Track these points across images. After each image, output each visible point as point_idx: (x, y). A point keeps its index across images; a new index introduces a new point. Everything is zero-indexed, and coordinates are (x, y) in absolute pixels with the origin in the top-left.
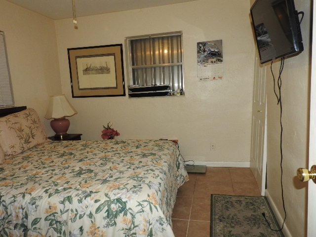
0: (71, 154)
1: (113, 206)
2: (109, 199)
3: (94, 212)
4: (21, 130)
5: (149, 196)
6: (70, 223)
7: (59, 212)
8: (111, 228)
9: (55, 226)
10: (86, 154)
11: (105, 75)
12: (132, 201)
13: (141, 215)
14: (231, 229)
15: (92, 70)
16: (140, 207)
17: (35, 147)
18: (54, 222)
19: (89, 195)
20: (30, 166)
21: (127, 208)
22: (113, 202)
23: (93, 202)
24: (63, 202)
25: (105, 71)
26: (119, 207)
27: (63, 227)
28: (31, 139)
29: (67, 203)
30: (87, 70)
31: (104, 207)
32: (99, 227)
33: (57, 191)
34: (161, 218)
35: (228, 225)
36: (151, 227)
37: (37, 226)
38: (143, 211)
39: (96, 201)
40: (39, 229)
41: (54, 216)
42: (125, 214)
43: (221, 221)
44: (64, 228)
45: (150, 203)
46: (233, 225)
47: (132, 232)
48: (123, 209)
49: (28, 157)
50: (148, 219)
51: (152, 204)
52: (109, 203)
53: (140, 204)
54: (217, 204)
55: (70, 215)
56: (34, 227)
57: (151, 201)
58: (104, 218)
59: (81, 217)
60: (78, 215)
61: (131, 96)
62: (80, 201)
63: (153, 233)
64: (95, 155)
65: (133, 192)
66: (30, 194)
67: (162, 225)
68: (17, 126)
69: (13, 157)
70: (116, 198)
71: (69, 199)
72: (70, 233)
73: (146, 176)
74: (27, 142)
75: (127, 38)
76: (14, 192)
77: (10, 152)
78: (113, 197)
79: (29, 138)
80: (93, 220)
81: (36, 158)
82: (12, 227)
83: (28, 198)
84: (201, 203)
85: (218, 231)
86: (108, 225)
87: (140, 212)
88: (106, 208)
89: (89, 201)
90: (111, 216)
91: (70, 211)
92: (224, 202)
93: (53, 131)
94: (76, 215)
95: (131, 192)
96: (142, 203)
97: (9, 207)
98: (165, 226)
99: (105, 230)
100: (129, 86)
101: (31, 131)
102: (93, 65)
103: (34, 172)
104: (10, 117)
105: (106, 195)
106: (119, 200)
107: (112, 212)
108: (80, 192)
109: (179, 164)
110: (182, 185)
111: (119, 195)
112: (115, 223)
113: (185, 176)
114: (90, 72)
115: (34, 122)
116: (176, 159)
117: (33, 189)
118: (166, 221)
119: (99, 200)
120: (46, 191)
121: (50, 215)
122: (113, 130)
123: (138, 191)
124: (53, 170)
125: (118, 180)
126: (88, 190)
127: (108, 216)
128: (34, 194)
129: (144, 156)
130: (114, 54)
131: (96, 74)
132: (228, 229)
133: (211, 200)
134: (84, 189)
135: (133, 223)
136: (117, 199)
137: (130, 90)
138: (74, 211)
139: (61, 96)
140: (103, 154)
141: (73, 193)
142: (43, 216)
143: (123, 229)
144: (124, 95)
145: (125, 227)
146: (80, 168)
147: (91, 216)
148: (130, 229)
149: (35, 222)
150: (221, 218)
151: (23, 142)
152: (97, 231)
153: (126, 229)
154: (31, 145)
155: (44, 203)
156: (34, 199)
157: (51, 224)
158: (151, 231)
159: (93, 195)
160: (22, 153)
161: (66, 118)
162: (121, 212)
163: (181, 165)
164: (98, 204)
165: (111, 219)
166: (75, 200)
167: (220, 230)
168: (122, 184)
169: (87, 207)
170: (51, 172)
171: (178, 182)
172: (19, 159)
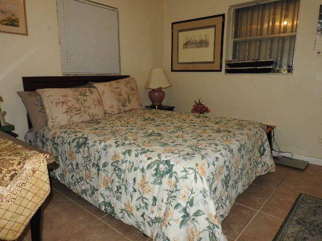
0: (153, 119)
1: (161, 166)
2: (159, 159)
3: (145, 168)
4: (120, 95)
5: (197, 165)
6: (127, 172)
7: (121, 161)
8: (157, 186)
9: (117, 172)
10: (165, 122)
11: (203, 49)
12: (178, 165)
13: (184, 181)
14: (309, 236)
15: (192, 43)
16: (185, 173)
17: (130, 110)
18: (117, 169)
19: (146, 152)
20: (119, 124)
21: (173, 171)
22: (162, 163)
23: (146, 158)
24: (124, 154)
25: (204, 44)
26: (166, 168)
27: (122, 174)
28: (127, 104)
29: (127, 154)
30: (186, 45)
31: (154, 165)
32: (147, 182)
33: (123, 144)
34: (205, 191)
35: (306, 231)
36: (192, 195)
37: (106, 168)
38: (187, 178)
39: (149, 159)
40: (107, 171)
41: (117, 163)
42: (171, 176)
43: (299, 223)
44: (122, 176)
45: (195, 172)
46: (313, 233)
47: (173, 195)
48: (169, 171)
49: (121, 117)
50: (190, 187)
51: (198, 173)
52: (159, 162)
53: (185, 171)
54: (302, 205)
55: (128, 165)
56: (104, 168)
57: (197, 170)
58: (153, 176)
59: (135, 169)
60: (134, 167)
61: (228, 71)
62: (137, 156)
63: (195, 203)
64: (173, 123)
65: (184, 158)
66: (105, 142)
67: (205, 197)
68: (118, 90)
69: (111, 115)
70: (165, 159)
71: (129, 152)
72: (126, 181)
73: (206, 148)
74: (124, 105)
75: (231, 7)
76: (96, 138)
77: (109, 111)
78: (163, 158)
79: (126, 102)
80: (144, 174)
81: (126, 119)
82: (91, 165)
83: (103, 144)
84: (282, 199)
85: (289, 232)
86: (155, 182)
87: (184, 178)
88: (155, 167)
89: (143, 157)
90: (159, 174)
91: (128, 162)
92: (314, 205)
93: (150, 101)
94: (132, 166)
95: (181, 158)
96: (187, 170)
97: (90, 149)
98: (207, 199)
99: (152, 186)
100: (227, 61)
101: (129, 97)
102: (193, 39)
103: (118, 128)
104: (114, 83)
105: (159, 155)
106: (167, 162)
107: (160, 171)
108: (140, 148)
109: (264, 150)
110: (263, 174)
111: (169, 158)
112: (161, 183)
113: (270, 165)
114: (190, 46)
115: (132, 89)
116: (260, 143)
117: (108, 139)
118: (209, 195)
119: (152, 158)
120: (116, 143)
121: (115, 162)
122: (203, 106)
123: (189, 158)
124: (131, 129)
125: (178, 146)
126: (147, 148)
127: (156, 175)
128: (108, 143)
129: (219, 131)
130: (214, 26)
131: (195, 48)
132: (304, 235)
133: (297, 199)
134: (144, 147)
135: (176, 186)
136: (166, 161)
137: (228, 65)
138: (131, 163)
139: (160, 69)
140: (179, 124)
141: (134, 148)
142: (110, 162)
143: (167, 190)
144: (220, 71)
145: (169, 188)
146: (153, 131)
147: (143, 170)
148: (172, 192)
149: (105, 165)
150: (301, 222)
151: (120, 104)
152: (145, 185)
153: (170, 191)
154: (127, 108)
155: (112, 151)
156: (106, 146)
157: (115, 170)
158: (192, 200)
159: (148, 153)
160: (118, 113)
161: (163, 90)
162: (167, 173)
163: (266, 152)
164: (150, 161)
165: (158, 177)
166: (133, 153)
167: (293, 233)
168: (178, 150)
169: (141, 162)
170: (130, 130)
171: (259, 169)
172: (114, 117)
